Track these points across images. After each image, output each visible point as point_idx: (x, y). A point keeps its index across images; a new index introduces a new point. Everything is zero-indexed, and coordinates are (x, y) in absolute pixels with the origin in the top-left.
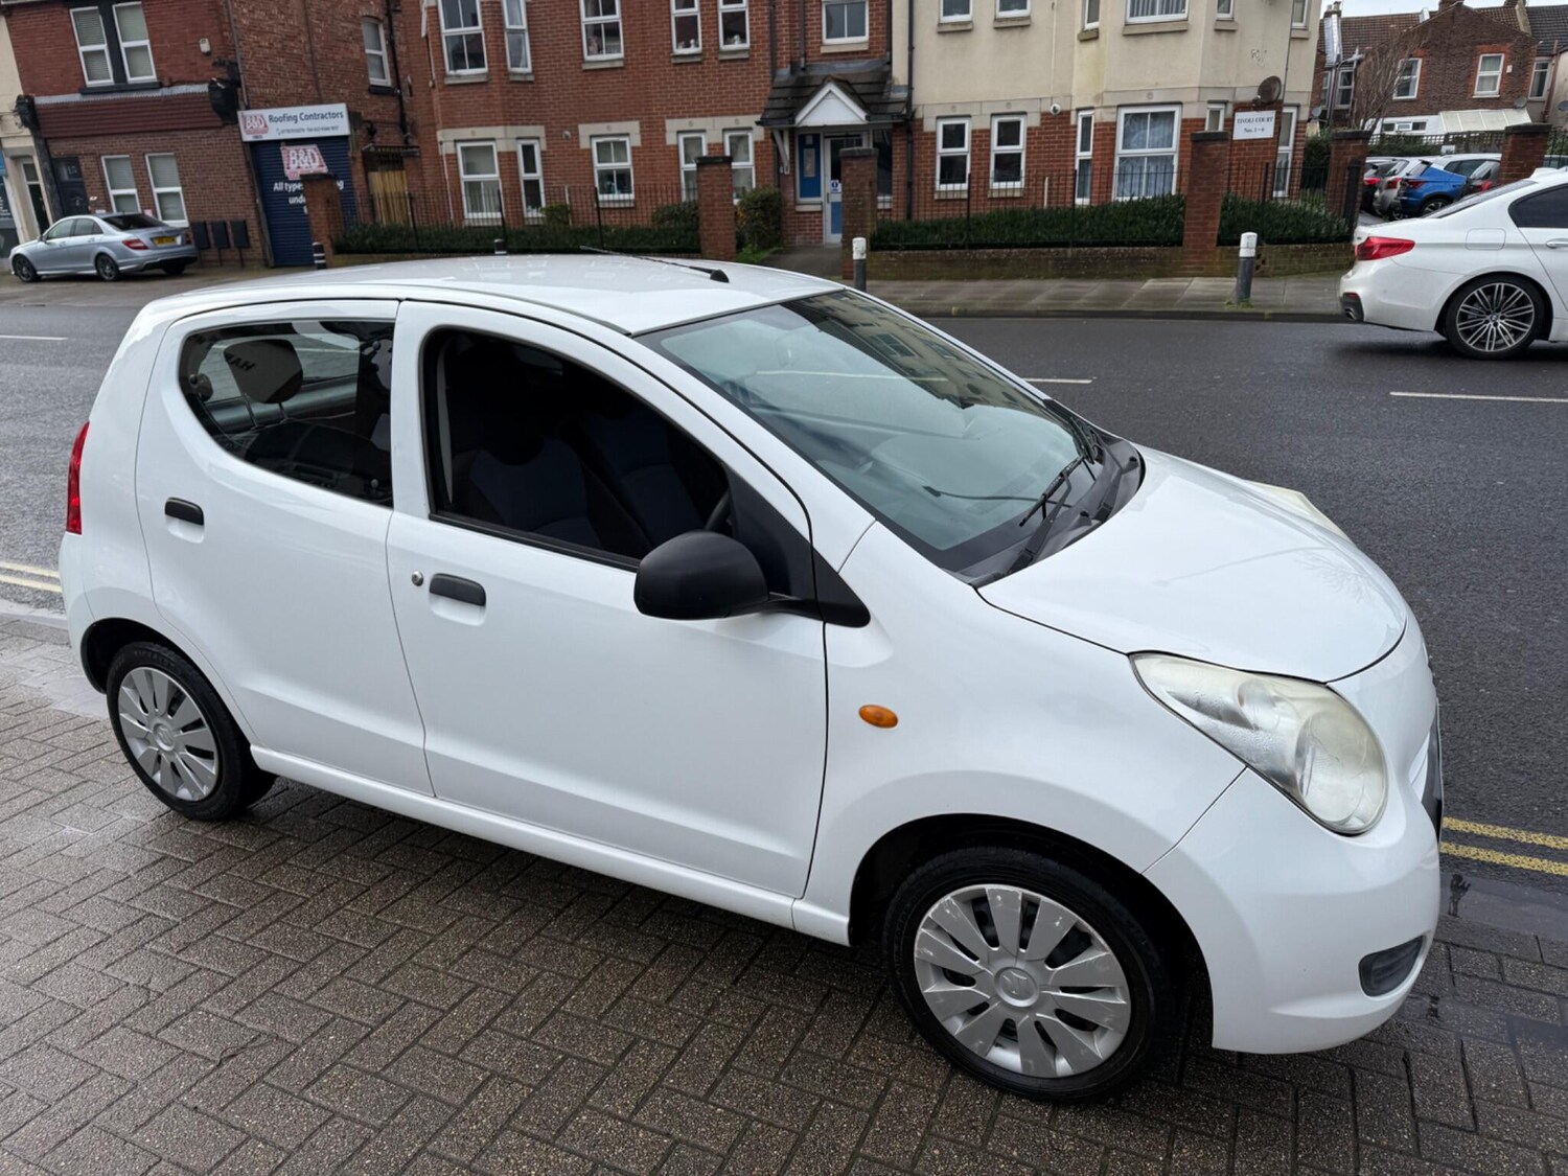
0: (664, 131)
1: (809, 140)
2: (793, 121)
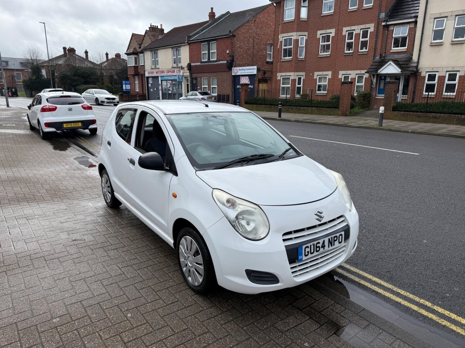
0: (339, 74)
2: (377, 72)
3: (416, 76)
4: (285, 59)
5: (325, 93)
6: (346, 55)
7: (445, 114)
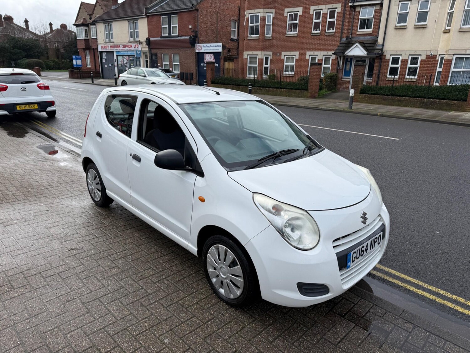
0: (306, 55)
1: (349, 60)
2: (344, 54)
3: (381, 59)
4: (251, 37)
5: (293, 74)
6: (313, 35)
7: (409, 98)
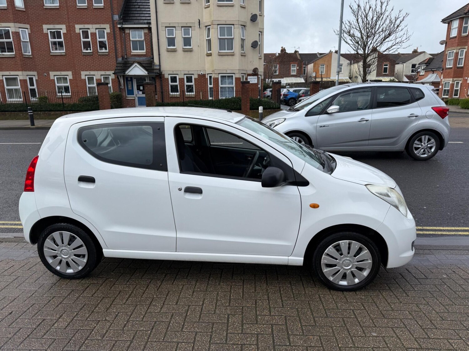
0: (81, 75)
1: (129, 79)
2: (125, 73)
3: (161, 78)
4: (3, 55)
6: (85, 54)
